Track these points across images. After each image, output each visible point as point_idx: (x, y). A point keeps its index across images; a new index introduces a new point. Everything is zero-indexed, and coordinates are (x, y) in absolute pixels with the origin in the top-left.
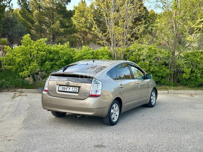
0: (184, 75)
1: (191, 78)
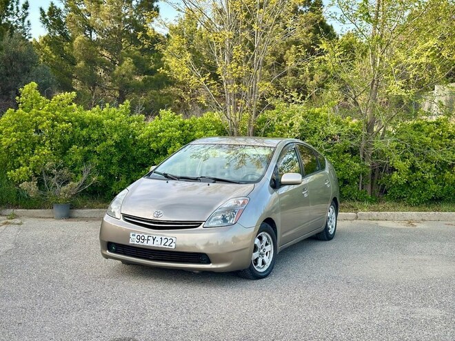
0: (395, 176)
1: (411, 182)
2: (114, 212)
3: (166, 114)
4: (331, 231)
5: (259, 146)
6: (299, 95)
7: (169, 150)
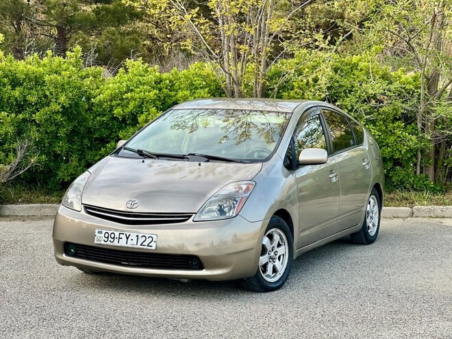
2: (72, 203)
3: (135, 65)
4: (372, 232)
5: (269, 112)
6: (325, 38)
7: (141, 118)
